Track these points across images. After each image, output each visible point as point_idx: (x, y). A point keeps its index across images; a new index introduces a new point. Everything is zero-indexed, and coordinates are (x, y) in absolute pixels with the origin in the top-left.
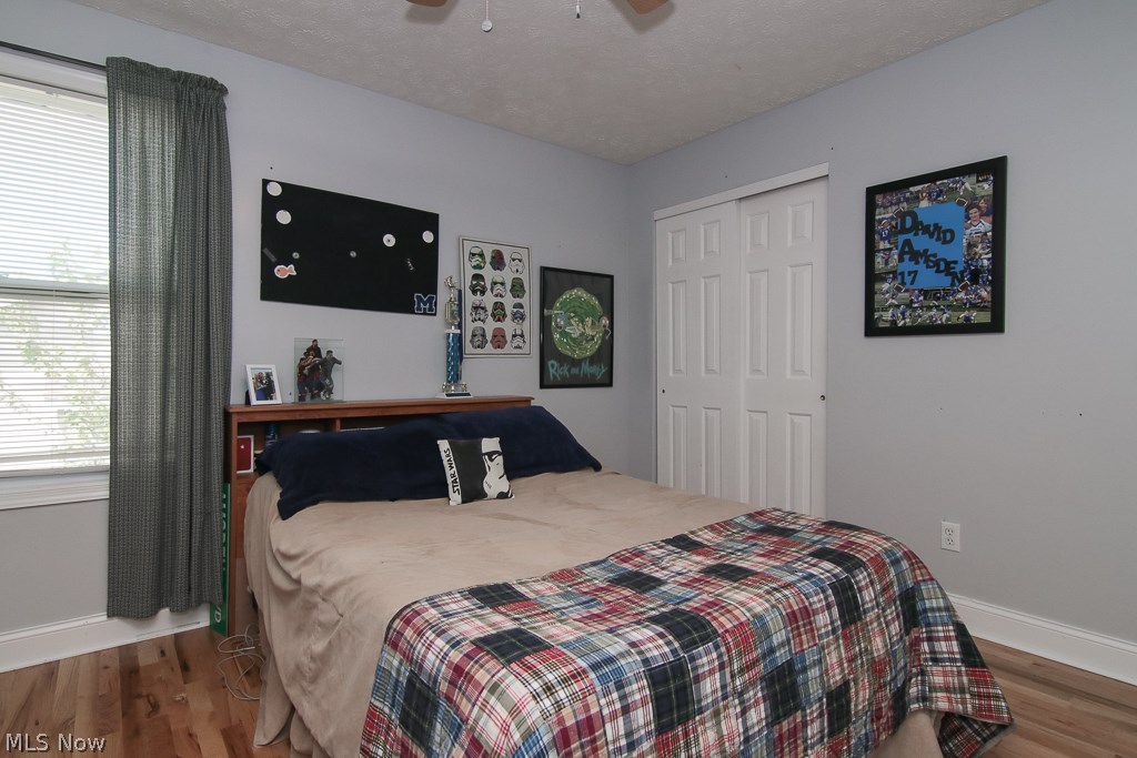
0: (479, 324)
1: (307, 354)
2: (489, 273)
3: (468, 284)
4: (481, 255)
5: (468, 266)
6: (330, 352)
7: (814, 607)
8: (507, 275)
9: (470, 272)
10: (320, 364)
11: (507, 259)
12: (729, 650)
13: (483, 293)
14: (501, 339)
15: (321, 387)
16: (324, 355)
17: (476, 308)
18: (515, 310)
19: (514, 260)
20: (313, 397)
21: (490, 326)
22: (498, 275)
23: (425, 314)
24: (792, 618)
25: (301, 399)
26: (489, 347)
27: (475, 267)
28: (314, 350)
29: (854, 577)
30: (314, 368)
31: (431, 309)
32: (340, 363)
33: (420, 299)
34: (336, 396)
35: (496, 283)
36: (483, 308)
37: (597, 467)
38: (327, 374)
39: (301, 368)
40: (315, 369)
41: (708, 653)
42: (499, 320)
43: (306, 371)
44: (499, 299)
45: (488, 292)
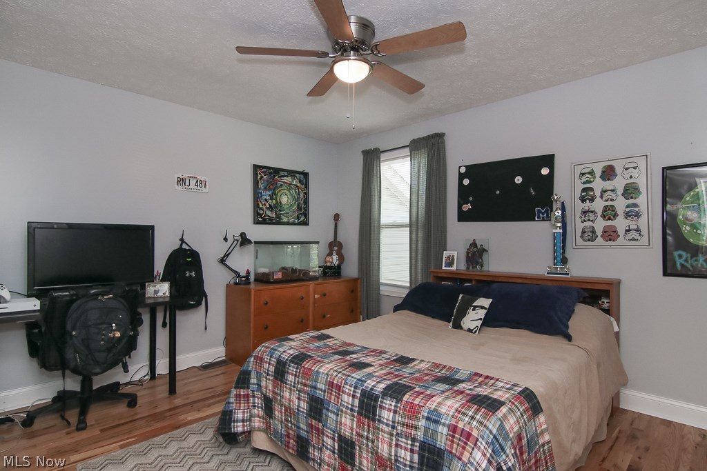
0: (589, 224)
1: (470, 246)
2: (598, 185)
3: (578, 195)
4: (592, 173)
5: (578, 183)
6: (482, 245)
7: (344, 389)
8: (619, 183)
9: (581, 187)
10: (477, 251)
11: (618, 170)
12: (299, 373)
13: (592, 200)
14: (612, 234)
15: (477, 263)
16: (479, 247)
17: (585, 212)
18: (628, 210)
19: (627, 169)
20: (473, 268)
21: (600, 225)
22: (608, 185)
23: (543, 220)
24: (331, 384)
25: (468, 268)
26: (599, 240)
27: (584, 183)
28: (474, 244)
29: (383, 398)
30: (474, 254)
31: (548, 217)
32: (487, 251)
33: (539, 211)
34: (485, 268)
35: (605, 191)
36: (592, 212)
37: (569, 338)
38: (481, 256)
39: (468, 253)
40: (476, 254)
41: (293, 367)
42: (609, 219)
43: (470, 255)
44: (609, 203)
45: (598, 200)
